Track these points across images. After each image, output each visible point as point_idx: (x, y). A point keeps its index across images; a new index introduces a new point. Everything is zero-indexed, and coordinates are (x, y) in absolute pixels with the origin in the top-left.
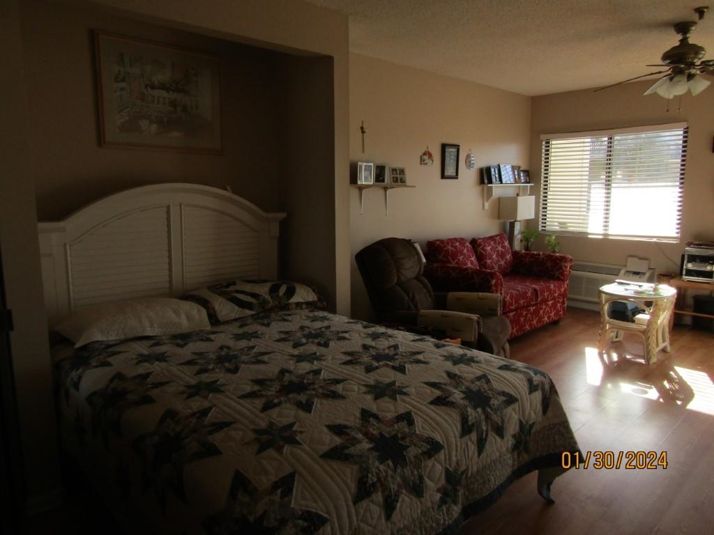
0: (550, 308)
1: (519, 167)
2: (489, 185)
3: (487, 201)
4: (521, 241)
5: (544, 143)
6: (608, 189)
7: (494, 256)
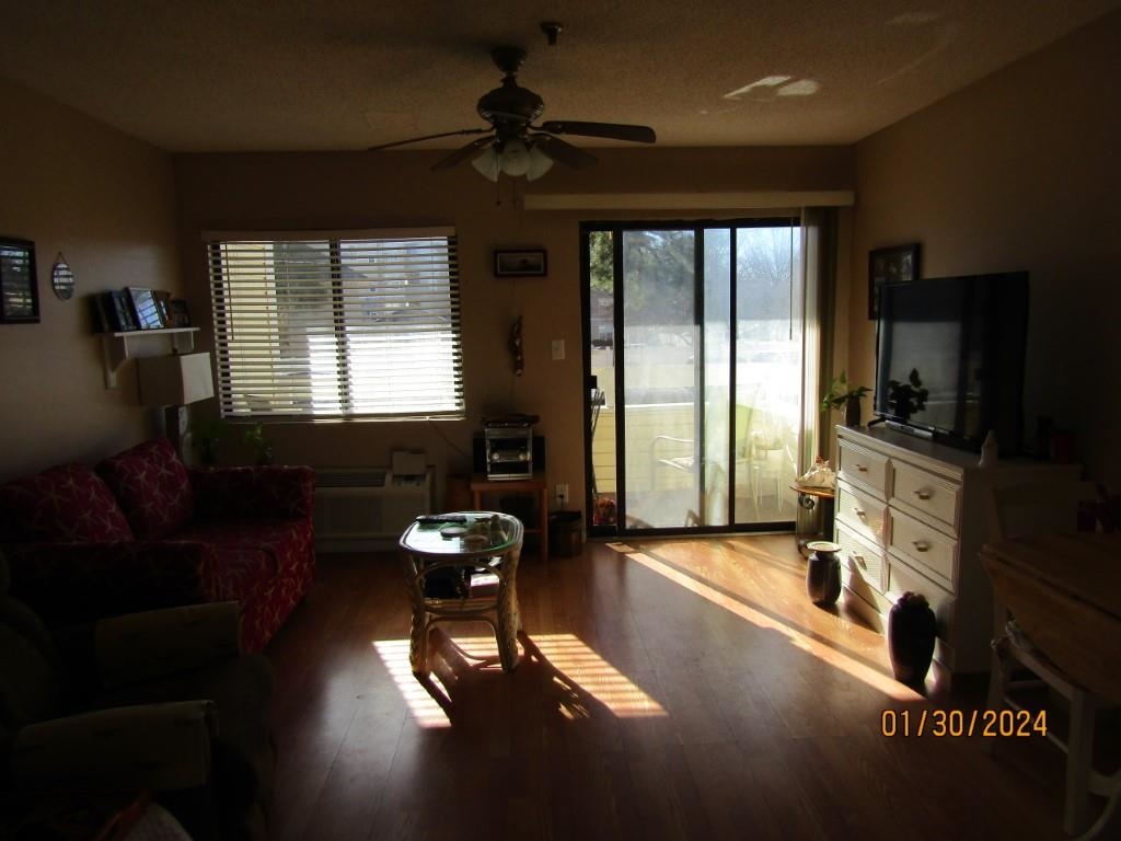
1: (168, 295)
2: (117, 334)
3: (113, 369)
5: (210, 248)
7: (156, 492)
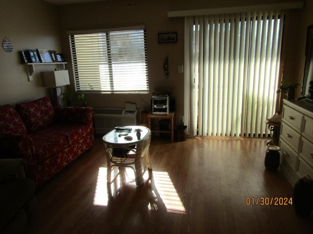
0: (82, 144)
1: (56, 52)
2: (30, 64)
3: (31, 76)
4: (64, 99)
5: (70, 36)
6: (110, 65)
7: (38, 115)
